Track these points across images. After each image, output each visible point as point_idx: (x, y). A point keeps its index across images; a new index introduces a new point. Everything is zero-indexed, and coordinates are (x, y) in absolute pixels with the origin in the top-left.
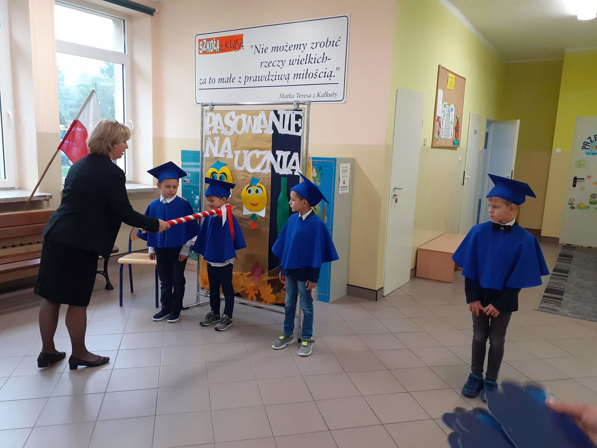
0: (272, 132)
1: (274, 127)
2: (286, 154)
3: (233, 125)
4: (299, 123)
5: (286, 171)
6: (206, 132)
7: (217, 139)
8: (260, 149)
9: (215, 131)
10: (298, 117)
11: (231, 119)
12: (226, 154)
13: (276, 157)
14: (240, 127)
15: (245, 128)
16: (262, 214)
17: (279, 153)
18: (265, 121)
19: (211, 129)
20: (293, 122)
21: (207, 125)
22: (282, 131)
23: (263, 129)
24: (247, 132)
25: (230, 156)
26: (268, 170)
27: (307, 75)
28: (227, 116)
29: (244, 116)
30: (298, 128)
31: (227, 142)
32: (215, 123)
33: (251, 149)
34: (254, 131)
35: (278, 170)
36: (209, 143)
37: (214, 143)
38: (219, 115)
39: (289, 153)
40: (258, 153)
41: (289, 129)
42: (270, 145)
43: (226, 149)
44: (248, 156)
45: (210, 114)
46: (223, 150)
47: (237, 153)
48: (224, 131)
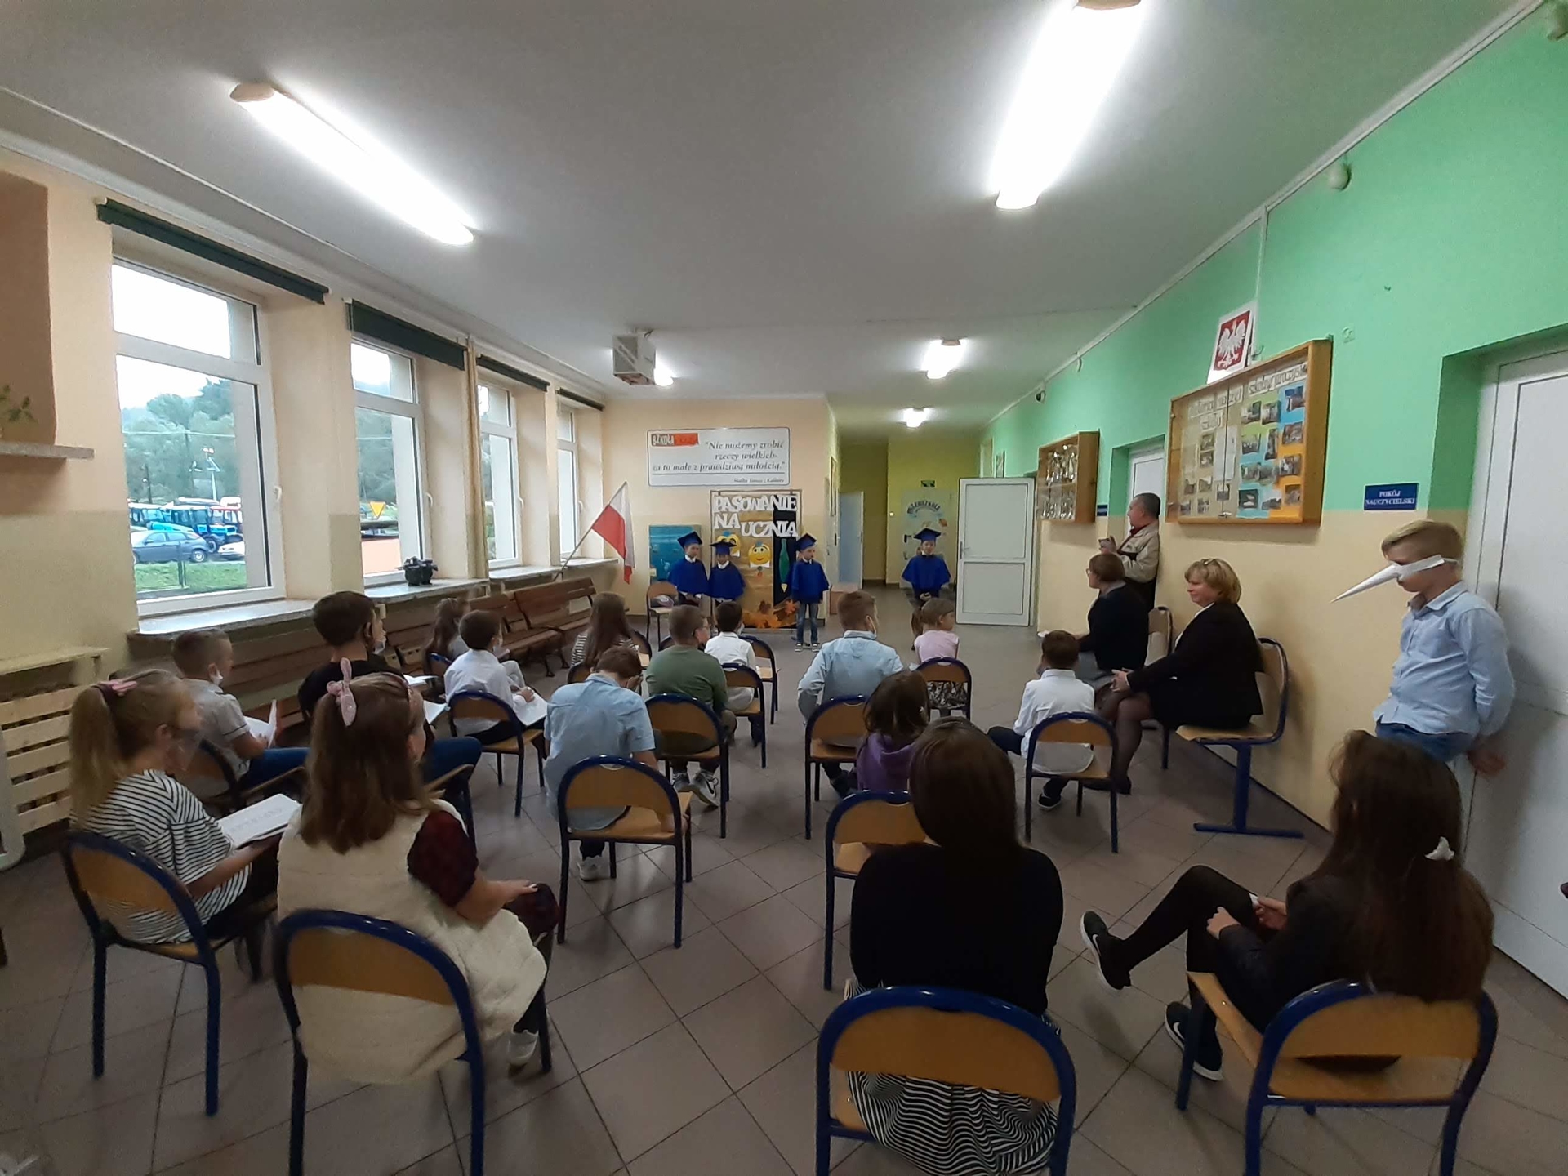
0: (773, 509)
1: (774, 506)
2: (785, 523)
3: (740, 506)
4: (794, 503)
5: (785, 534)
6: (715, 509)
7: (725, 516)
8: (763, 521)
9: (724, 509)
10: (793, 499)
11: (738, 501)
12: (733, 526)
13: (777, 526)
14: (745, 507)
15: (750, 507)
16: (767, 565)
17: (779, 523)
18: (767, 502)
19: (720, 508)
20: (790, 503)
21: (716, 505)
22: (780, 508)
23: (766, 508)
24: (752, 509)
25: (738, 526)
26: (770, 534)
27: (758, 466)
28: (735, 499)
29: (749, 499)
30: (793, 506)
31: (735, 517)
32: (723, 504)
33: (755, 521)
34: (758, 509)
35: (778, 534)
36: (718, 518)
37: (722, 518)
38: (727, 499)
39: (787, 522)
40: (762, 524)
41: (787, 506)
42: (772, 518)
43: (734, 521)
44: (753, 526)
45: (720, 497)
46: (731, 522)
47: (744, 524)
48: (732, 510)
